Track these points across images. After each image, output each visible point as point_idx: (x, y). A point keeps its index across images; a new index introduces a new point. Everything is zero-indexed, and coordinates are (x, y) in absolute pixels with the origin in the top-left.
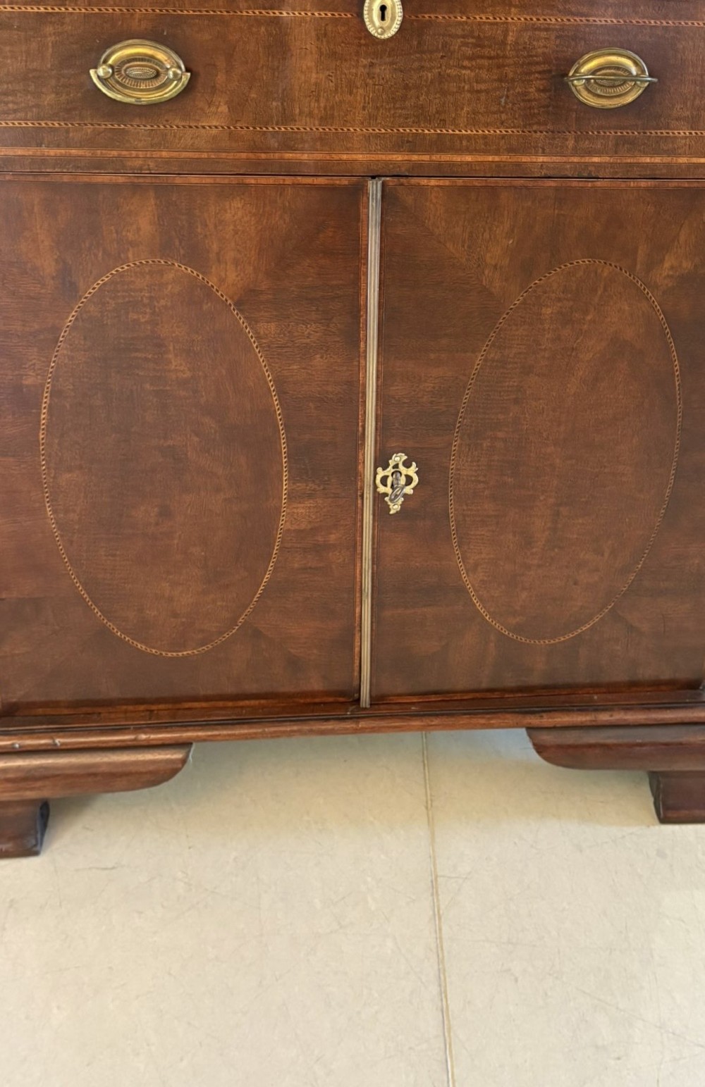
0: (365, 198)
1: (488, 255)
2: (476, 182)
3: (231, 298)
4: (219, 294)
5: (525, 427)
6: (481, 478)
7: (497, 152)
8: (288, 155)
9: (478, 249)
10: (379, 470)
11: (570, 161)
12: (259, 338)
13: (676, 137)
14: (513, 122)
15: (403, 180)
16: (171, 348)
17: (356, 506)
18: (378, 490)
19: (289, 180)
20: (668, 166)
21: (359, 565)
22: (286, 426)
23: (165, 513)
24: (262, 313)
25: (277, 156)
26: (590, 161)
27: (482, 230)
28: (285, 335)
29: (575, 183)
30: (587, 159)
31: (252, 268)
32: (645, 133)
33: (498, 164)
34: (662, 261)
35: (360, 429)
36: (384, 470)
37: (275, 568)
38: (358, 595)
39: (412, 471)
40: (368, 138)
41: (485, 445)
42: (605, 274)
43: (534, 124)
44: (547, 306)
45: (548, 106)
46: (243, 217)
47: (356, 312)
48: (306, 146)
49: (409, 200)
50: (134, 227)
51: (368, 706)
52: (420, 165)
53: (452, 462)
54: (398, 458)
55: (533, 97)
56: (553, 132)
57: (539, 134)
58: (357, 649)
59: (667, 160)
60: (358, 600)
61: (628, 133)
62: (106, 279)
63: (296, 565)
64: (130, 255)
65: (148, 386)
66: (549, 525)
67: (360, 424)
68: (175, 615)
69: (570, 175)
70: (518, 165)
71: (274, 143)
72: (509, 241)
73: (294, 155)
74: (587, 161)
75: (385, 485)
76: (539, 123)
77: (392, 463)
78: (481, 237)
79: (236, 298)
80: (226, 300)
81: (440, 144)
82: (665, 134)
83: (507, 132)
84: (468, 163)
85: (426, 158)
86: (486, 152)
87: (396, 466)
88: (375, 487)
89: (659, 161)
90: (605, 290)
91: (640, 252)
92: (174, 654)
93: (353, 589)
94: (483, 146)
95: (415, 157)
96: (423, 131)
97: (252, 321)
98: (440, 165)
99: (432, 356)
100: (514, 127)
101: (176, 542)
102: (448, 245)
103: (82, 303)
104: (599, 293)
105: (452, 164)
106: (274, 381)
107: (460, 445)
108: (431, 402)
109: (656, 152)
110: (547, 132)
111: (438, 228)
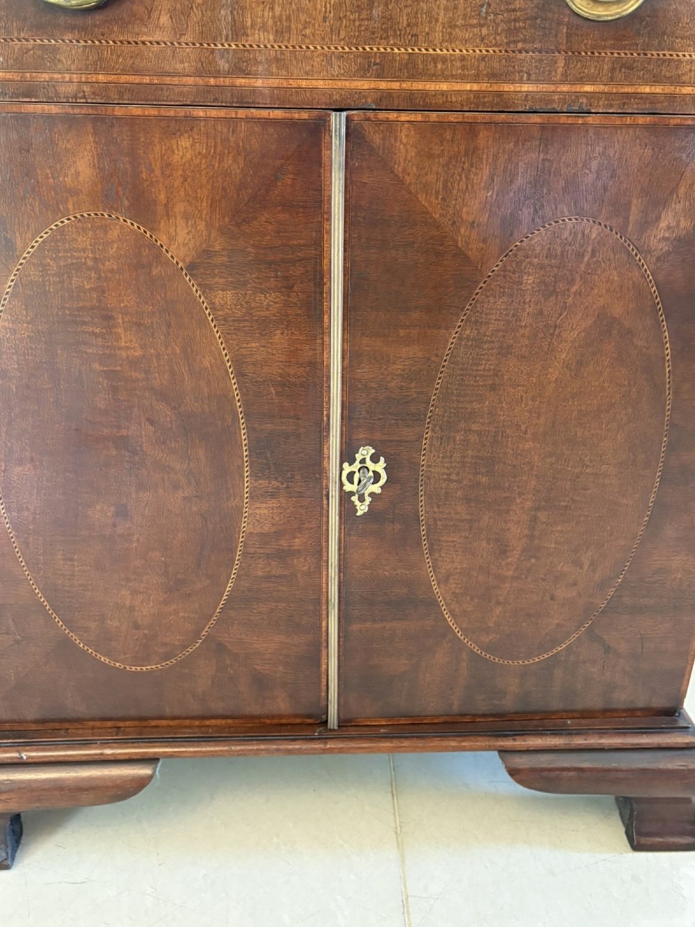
0: (327, 137)
1: (465, 209)
2: (453, 117)
3: (184, 261)
4: (169, 255)
5: (502, 418)
6: (454, 477)
7: (476, 78)
8: (240, 81)
9: (453, 202)
10: (346, 465)
11: (559, 90)
12: (214, 309)
13: (680, 61)
14: (495, 38)
15: (370, 114)
16: (120, 321)
17: (322, 508)
18: (344, 488)
19: (242, 113)
20: (672, 97)
21: (324, 573)
22: (247, 415)
23: (122, 512)
24: (217, 279)
25: (228, 81)
26: (582, 90)
27: (458, 178)
28: (242, 305)
29: (563, 119)
30: (578, 88)
31: (204, 224)
32: (645, 54)
33: (477, 94)
34: (658, 219)
35: (325, 418)
36: (350, 465)
37: (239, 577)
38: (324, 607)
39: (380, 467)
40: (328, 58)
41: (458, 438)
42: (594, 236)
43: (518, 41)
44: (529, 274)
45: (536, 18)
46: (192, 159)
47: (320, 278)
48: (260, 68)
49: (377, 139)
50: (73, 170)
51: (336, 728)
52: (389, 94)
53: (422, 458)
54: (366, 452)
55: (518, 6)
56: (540, 52)
57: (524, 54)
58: (324, 667)
59: (669, 89)
60: (324, 612)
61: (626, 54)
62: (45, 236)
63: (260, 573)
64: (70, 207)
65: (96, 366)
66: (526, 532)
67: (325, 413)
68: (137, 627)
69: (559, 109)
70: (499, 94)
71: (223, 65)
72: (488, 193)
73: (247, 81)
74: (578, 90)
75: (351, 482)
76: (524, 41)
77: (359, 457)
78: (456, 188)
79: (188, 260)
80: (177, 263)
81: (411, 69)
82: (668, 57)
83: (487, 51)
84: (443, 93)
85: (396, 85)
86: (463, 78)
87: (363, 461)
88: (342, 485)
89: (660, 91)
90: (593, 255)
91: (633, 208)
92: (139, 668)
93: (318, 602)
94: (459, 71)
95: (383, 85)
96: (392, 49)
97: (206, 288)
98: (411, 95)
99: (402, 332)
100: (496, 45)
101: (135, 545)
102: (420, 196)
103: (21, 264)
104: (586, 259)
105: (425, 94)
106: (232, 361)
107: (432, 438)
108: (401, 388)
109: (656, 80)
110: (534, 53)
111: (409, 174)
